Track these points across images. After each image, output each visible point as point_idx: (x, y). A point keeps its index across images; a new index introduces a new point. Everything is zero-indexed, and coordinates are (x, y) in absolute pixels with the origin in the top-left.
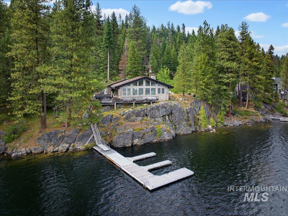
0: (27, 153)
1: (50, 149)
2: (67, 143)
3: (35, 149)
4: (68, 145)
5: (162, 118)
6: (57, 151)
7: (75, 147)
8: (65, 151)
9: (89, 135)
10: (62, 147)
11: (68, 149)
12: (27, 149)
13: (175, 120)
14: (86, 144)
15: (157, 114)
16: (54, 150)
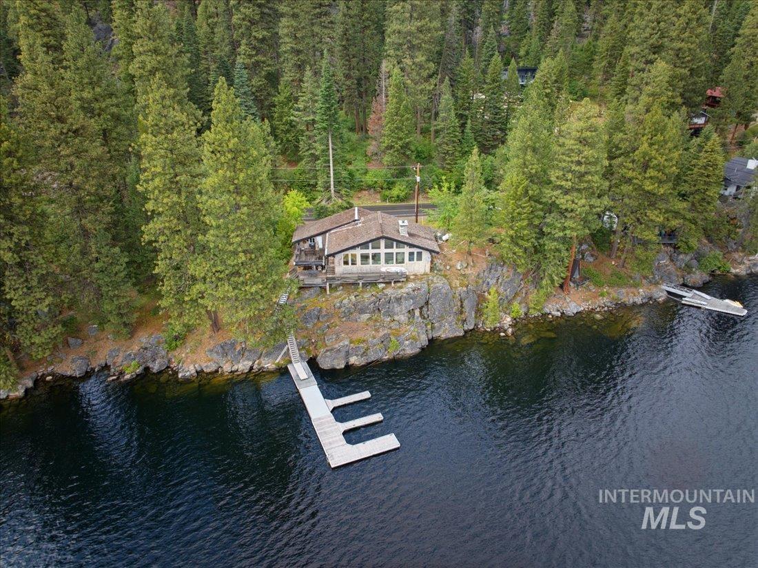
0: (197, 372)
1: (227, 368)
2: (249, 360)
3: (207, 367)
4: (250, 363)
5: (406, 315)
6: (237, 371)
7: (262, 365)
8: (247, 371)
9: (281, 347)
10: (243, 366)
11: (251, 368)
12: (196, 366)
13: (434, 314)
14: (277, 361)
15: (397, 309)
16: (233, 369)
